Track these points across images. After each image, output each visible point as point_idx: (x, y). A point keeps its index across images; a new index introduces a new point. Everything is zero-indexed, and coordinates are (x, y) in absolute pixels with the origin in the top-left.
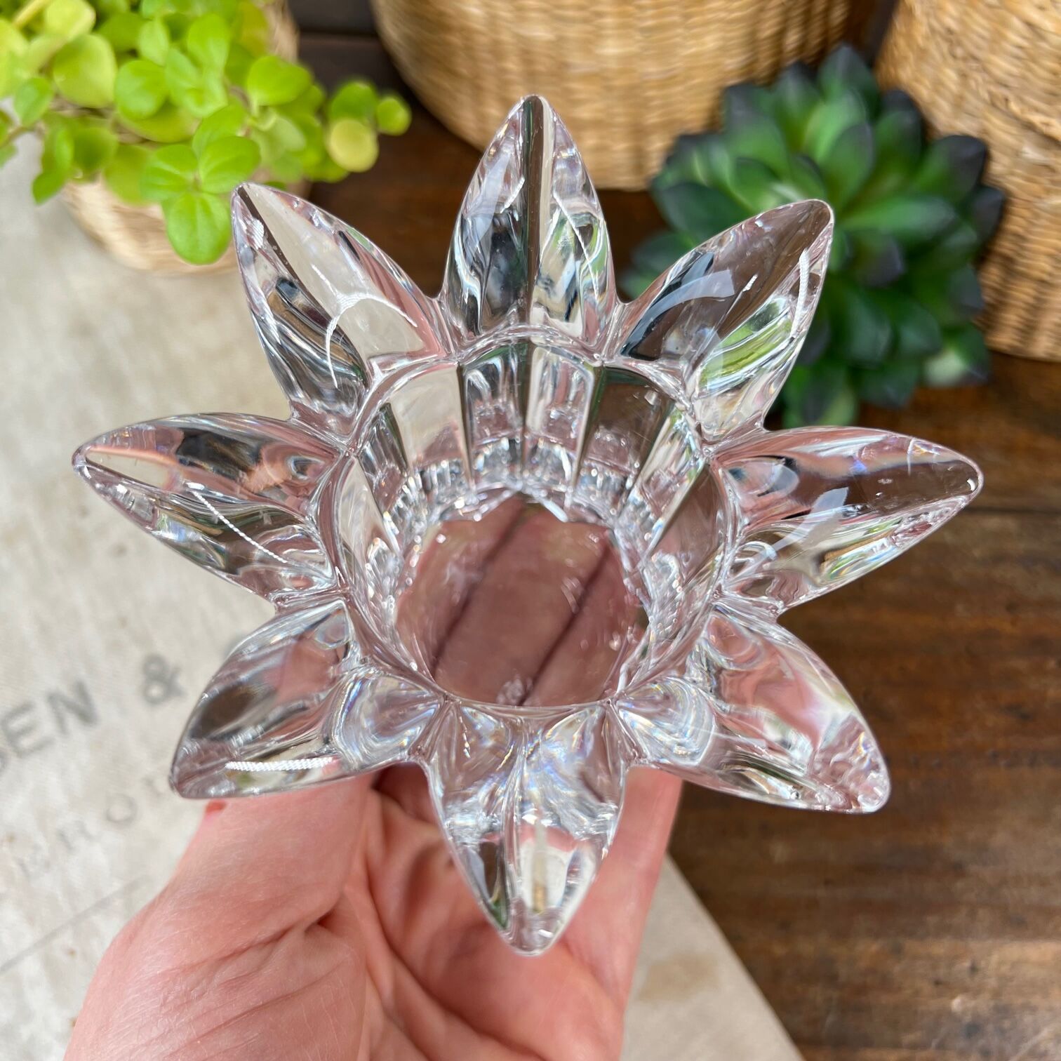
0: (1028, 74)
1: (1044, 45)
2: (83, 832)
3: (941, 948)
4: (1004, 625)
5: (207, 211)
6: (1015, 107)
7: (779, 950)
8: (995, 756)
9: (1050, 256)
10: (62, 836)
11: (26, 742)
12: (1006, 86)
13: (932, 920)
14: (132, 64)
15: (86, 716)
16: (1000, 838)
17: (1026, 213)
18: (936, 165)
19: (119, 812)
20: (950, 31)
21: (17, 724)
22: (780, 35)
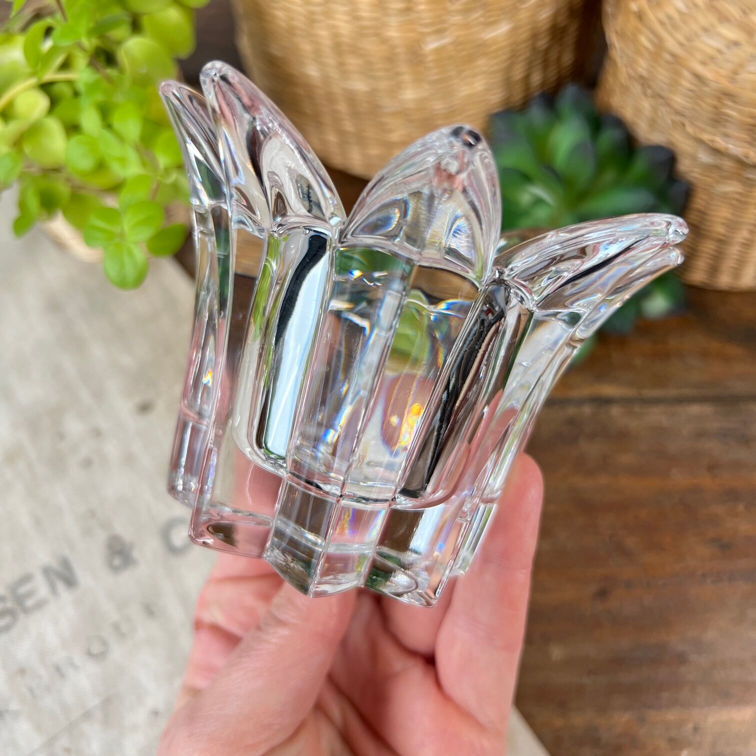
0: (697, 108)
1: (707, 89)
2: (72, 665)
3: (671, 716)
4: (706, 481)
5: (131, 254)
6: (690, 129)
7: (559, 722)
8: (704, 575)
9: (723, 224)
10: (58, 669)
11: (29, 603)
12: (683, 115)
13: (665, 695)
14: (76, 139)
15: (70, 581)
16: (710, 635)
17: (704, 197)
18: (640, 165)
19: (96, 648)
20: (642, 77)
21: (23, 590)
22: (527, 78)
